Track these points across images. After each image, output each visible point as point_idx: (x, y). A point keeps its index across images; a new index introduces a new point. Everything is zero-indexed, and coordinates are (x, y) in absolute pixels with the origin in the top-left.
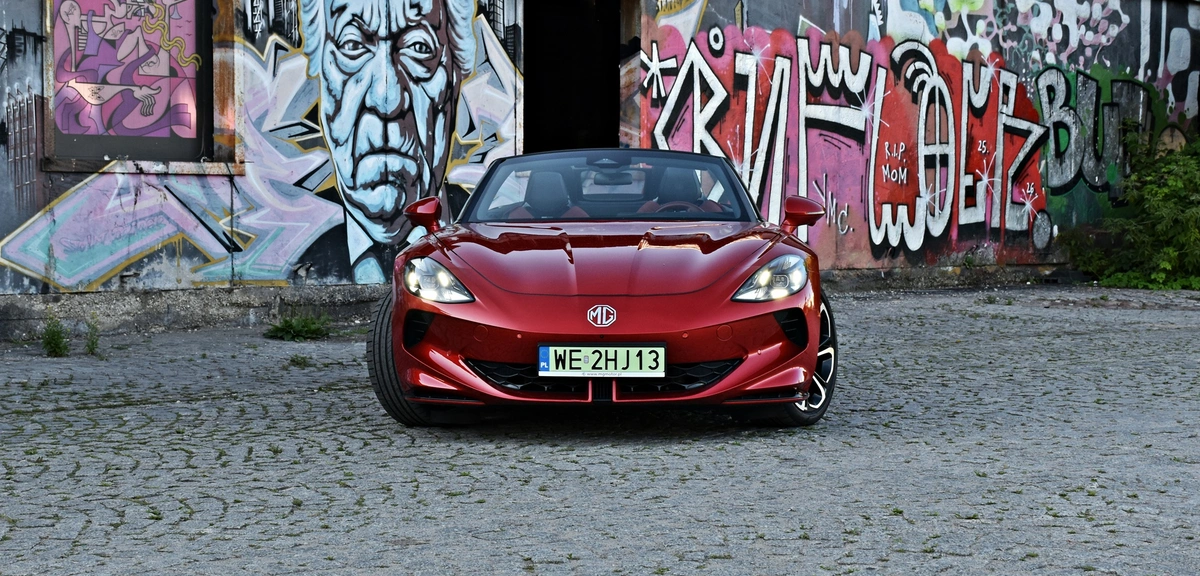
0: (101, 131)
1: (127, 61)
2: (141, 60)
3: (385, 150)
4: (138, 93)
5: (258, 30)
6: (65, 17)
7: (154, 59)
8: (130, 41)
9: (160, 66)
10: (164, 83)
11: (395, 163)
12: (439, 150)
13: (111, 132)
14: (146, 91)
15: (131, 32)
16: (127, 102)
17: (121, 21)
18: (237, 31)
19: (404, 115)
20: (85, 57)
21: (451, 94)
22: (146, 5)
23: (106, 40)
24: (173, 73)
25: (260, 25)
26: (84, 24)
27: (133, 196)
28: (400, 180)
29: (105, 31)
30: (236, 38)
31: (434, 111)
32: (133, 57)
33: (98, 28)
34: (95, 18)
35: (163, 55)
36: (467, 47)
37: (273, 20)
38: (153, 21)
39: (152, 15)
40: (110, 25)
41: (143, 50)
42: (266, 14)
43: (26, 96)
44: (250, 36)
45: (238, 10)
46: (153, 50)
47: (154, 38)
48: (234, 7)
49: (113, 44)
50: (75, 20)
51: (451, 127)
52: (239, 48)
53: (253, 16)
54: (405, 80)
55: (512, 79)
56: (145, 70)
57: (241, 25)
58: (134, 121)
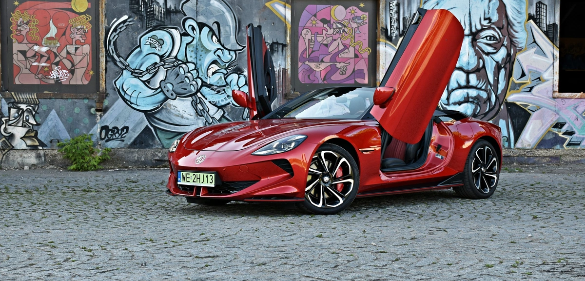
0: (320, 82)
1: (333, 52)
2: (340, 52)
3: (468, 86)
4: (338, 65)
5: (394, 36)
6: (304, 36)
7: (347, 50)
8: (335, 44)
9: (350, 54)
10: (352, 61)
11: (473, 93)
12: (501, 86)
13: (325, 82)
14: (342, 64)
15: (335, 40)
16: (333, 70)
17: (331, 36)
18: (381, 37)
19: (480, 71)
20: (313, 52)
21: (510, 60)
22: (343, 28)
23: (323, 44)
24: (356, 56)
25: (395, 34)
26: (313, 38)
27: (329, 109)
28: (477, 100)
29: (323, 40)
30: (381, 40)
31: (498, 68)
32: (337, 50)
33: (319, 39)
34: (318, 36)
35: (351, 49)
36: (521, 37)
37: (402, 31)
38: (347, 35)
39: (346, 33)
40: (325, 38)
41: (341, 47)
42: (398, 28)
43: (278, 68)
44: (389, 38)
45: (382, 28)
46: (346, 47)
47: (347, 42)
48: (380, 27)
49: (326, 45)
50: (309, 36)
51: (509, 75)
52: (382, 44)
53: (391, 30)
54: (479, 54)
55: (552, 51)
56: (342, 55)
57: (384, 34)
58: (336, 77)
